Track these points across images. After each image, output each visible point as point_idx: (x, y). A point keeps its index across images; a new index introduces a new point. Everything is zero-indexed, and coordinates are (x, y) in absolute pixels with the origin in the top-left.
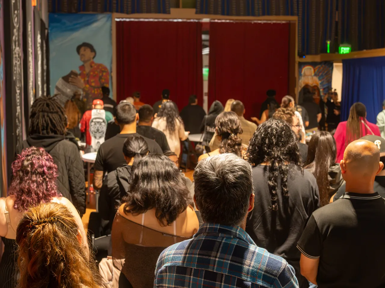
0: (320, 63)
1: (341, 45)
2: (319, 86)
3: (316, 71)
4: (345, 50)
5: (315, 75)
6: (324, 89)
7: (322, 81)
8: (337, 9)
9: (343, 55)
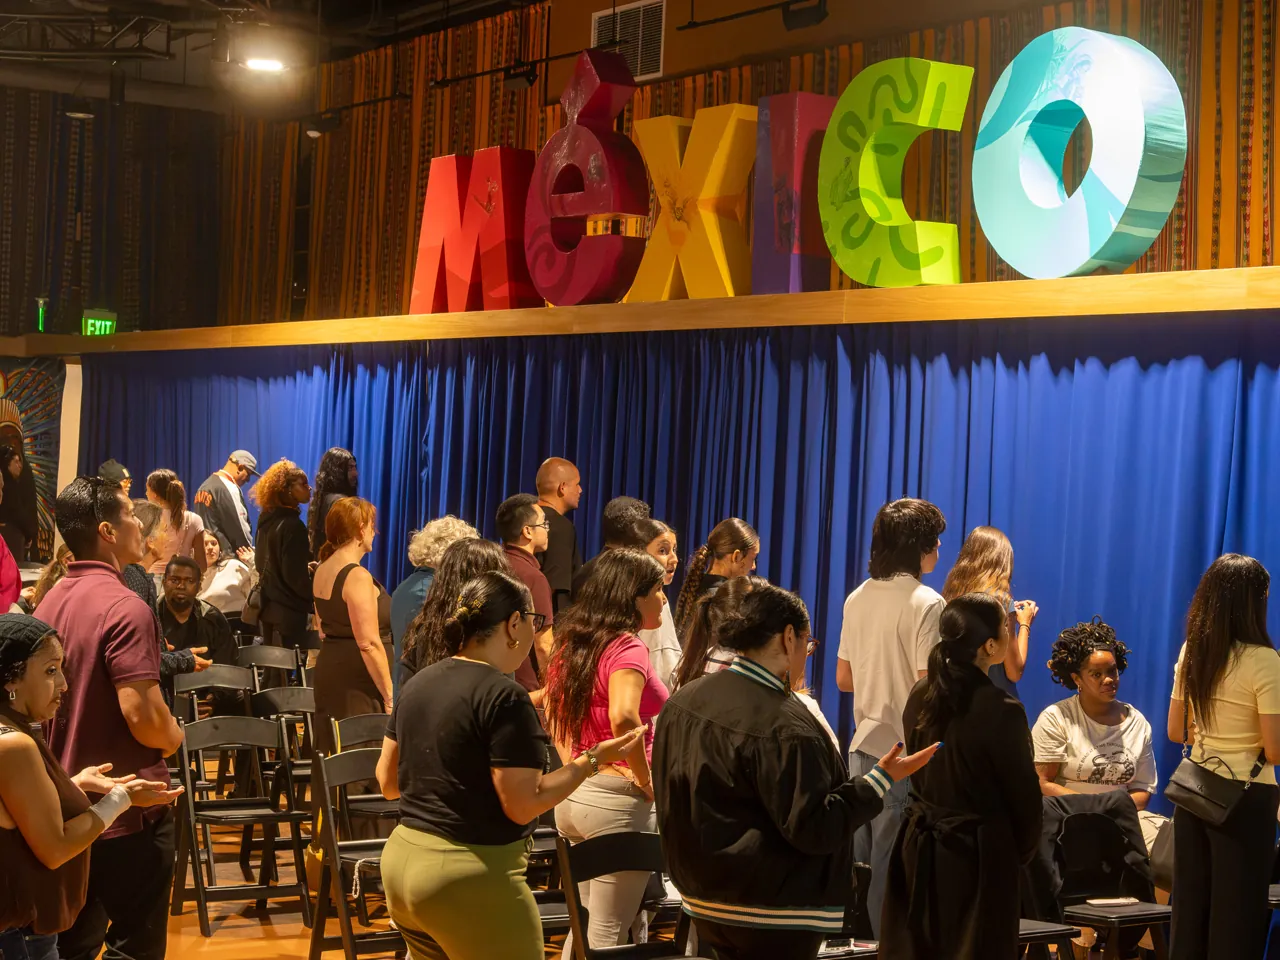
0: (25, 361)
1: (86, 312)
2: (21, 428)
3: (12, 382)
4: (98, 326)
5: (8, 395)
6: (34, 438)
7: (30, 414)
8: (79, 208)
9: (93, 337)
